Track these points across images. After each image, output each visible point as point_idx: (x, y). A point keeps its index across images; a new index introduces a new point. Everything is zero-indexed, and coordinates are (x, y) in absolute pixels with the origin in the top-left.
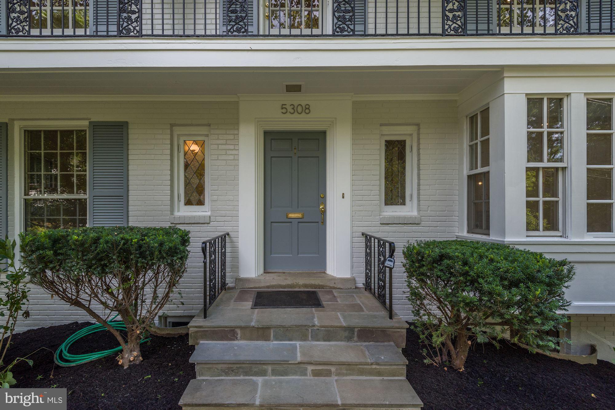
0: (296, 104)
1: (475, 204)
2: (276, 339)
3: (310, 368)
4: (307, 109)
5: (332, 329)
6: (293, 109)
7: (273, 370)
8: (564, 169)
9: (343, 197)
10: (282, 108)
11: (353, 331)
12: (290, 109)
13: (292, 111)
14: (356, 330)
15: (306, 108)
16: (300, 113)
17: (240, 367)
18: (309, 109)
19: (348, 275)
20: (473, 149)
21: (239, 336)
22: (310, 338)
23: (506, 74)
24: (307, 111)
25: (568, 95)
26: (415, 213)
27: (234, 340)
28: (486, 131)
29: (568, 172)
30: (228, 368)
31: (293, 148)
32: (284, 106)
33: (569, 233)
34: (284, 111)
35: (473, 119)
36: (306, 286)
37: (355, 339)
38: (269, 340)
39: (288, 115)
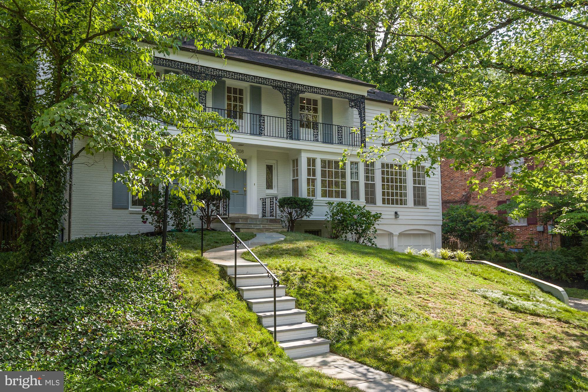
0: (239, 149)
4: (242, 151)
8: (316, 179)
9: (254, 185)
16: (240, 153)
19: (256, 214)
20: (294, 171)
23: (302, 151)
25: (316, 158)
26: (276, 192)
33: (317, 197)
35: (293, 161)
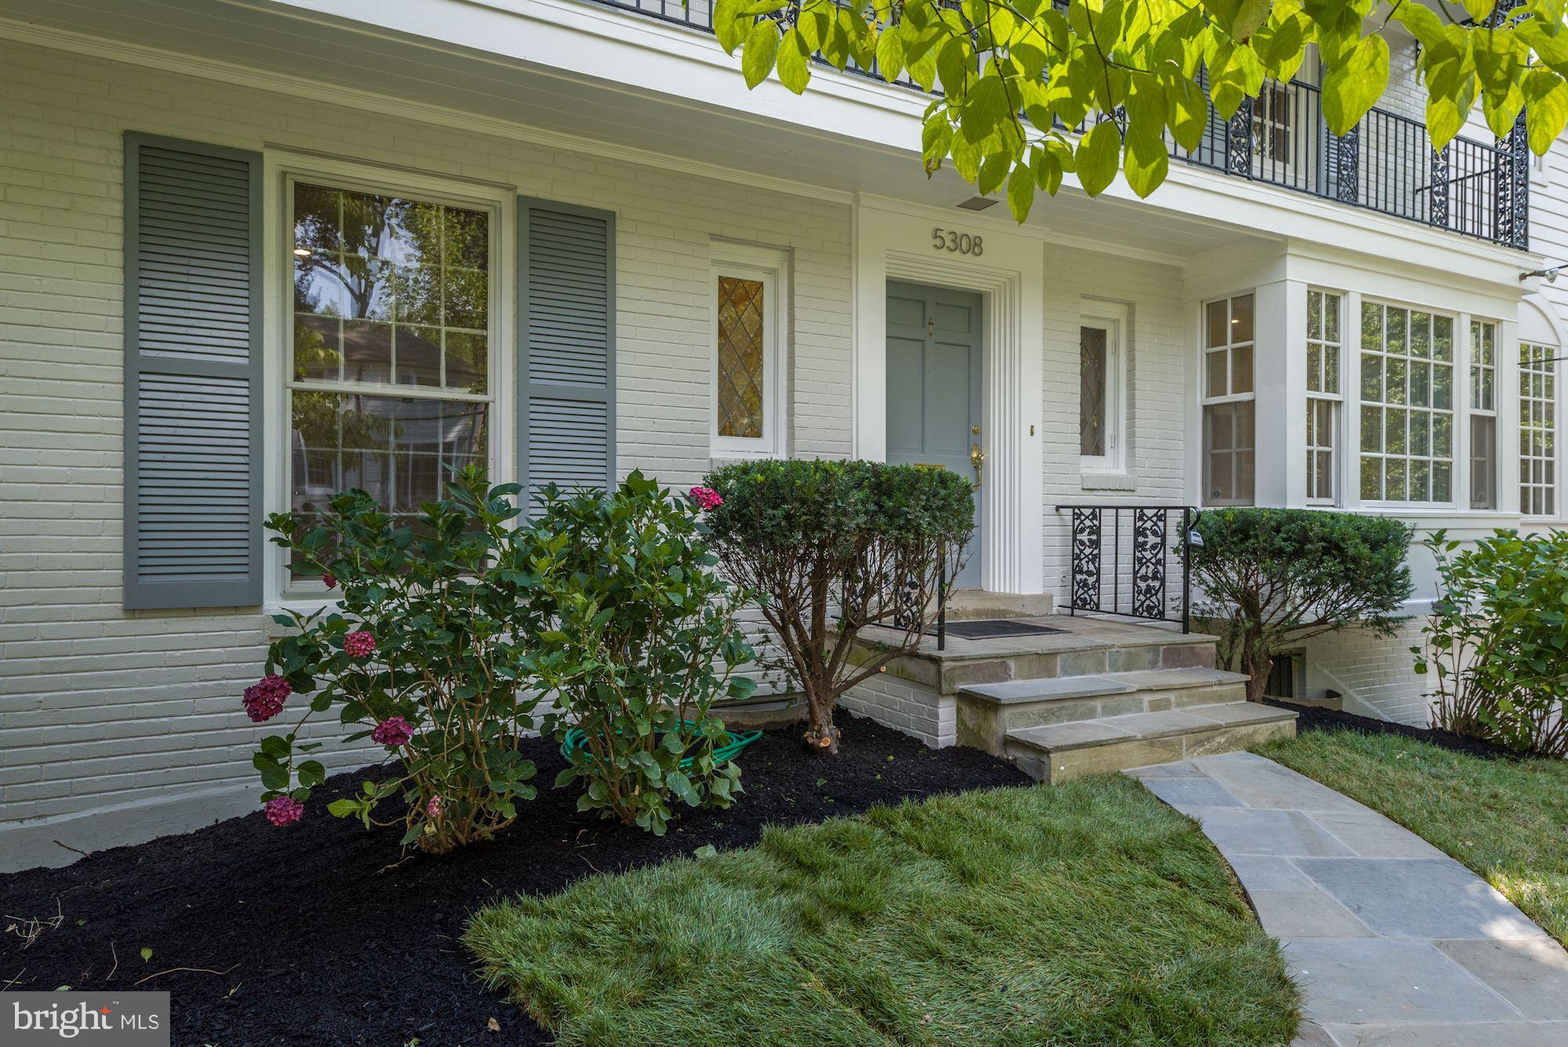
0: (959, 231)
1: (1212, 455)
2: (1066, 673)
3: (1147, 698)
4: (975, 246)
5: (1133, 650)
6: (954, 241)
7: (1103, 707)
8: (1339, 403)
9: (1032, 434)
10: (936, 237)
11: (1158, 651)
12: (948, 238)
13: (952, 246)
14: (1161, 649)
15: (976, 244)
16: (964, 253)
17: (1063, 708)
18: (979, 245)
19: (1038, 590)
20: (1215, 362)
21: (1012, 673)
22: (1107, 668)
23: (1290, 250)
24: (977, 250)
25: (1345, 293)
26: (1122, 471)
27: (1006, 680)
28: (1245, 331)
29: (1344, 408)
30: (1048, 710)
31: (927, 321)
32: (939, 234)
33: (1345, 501)
34: (938, 242)
36: (977, 613)
37: (1161, 664)
38: (1054, 676)
39: (944, 252)
